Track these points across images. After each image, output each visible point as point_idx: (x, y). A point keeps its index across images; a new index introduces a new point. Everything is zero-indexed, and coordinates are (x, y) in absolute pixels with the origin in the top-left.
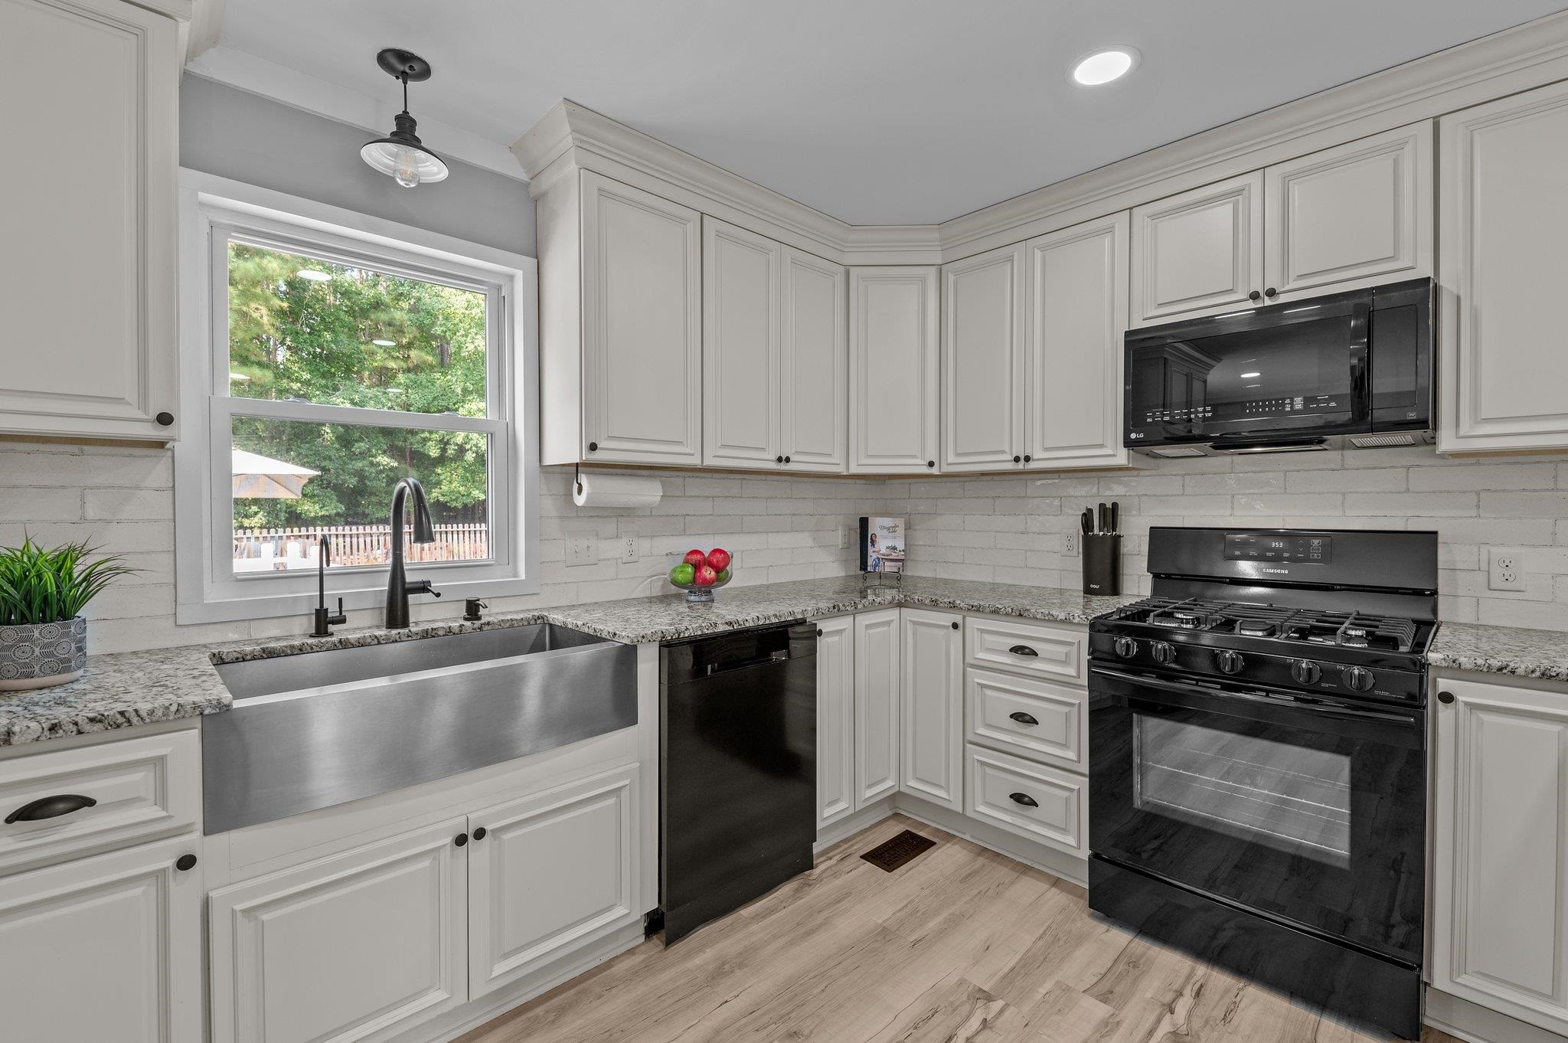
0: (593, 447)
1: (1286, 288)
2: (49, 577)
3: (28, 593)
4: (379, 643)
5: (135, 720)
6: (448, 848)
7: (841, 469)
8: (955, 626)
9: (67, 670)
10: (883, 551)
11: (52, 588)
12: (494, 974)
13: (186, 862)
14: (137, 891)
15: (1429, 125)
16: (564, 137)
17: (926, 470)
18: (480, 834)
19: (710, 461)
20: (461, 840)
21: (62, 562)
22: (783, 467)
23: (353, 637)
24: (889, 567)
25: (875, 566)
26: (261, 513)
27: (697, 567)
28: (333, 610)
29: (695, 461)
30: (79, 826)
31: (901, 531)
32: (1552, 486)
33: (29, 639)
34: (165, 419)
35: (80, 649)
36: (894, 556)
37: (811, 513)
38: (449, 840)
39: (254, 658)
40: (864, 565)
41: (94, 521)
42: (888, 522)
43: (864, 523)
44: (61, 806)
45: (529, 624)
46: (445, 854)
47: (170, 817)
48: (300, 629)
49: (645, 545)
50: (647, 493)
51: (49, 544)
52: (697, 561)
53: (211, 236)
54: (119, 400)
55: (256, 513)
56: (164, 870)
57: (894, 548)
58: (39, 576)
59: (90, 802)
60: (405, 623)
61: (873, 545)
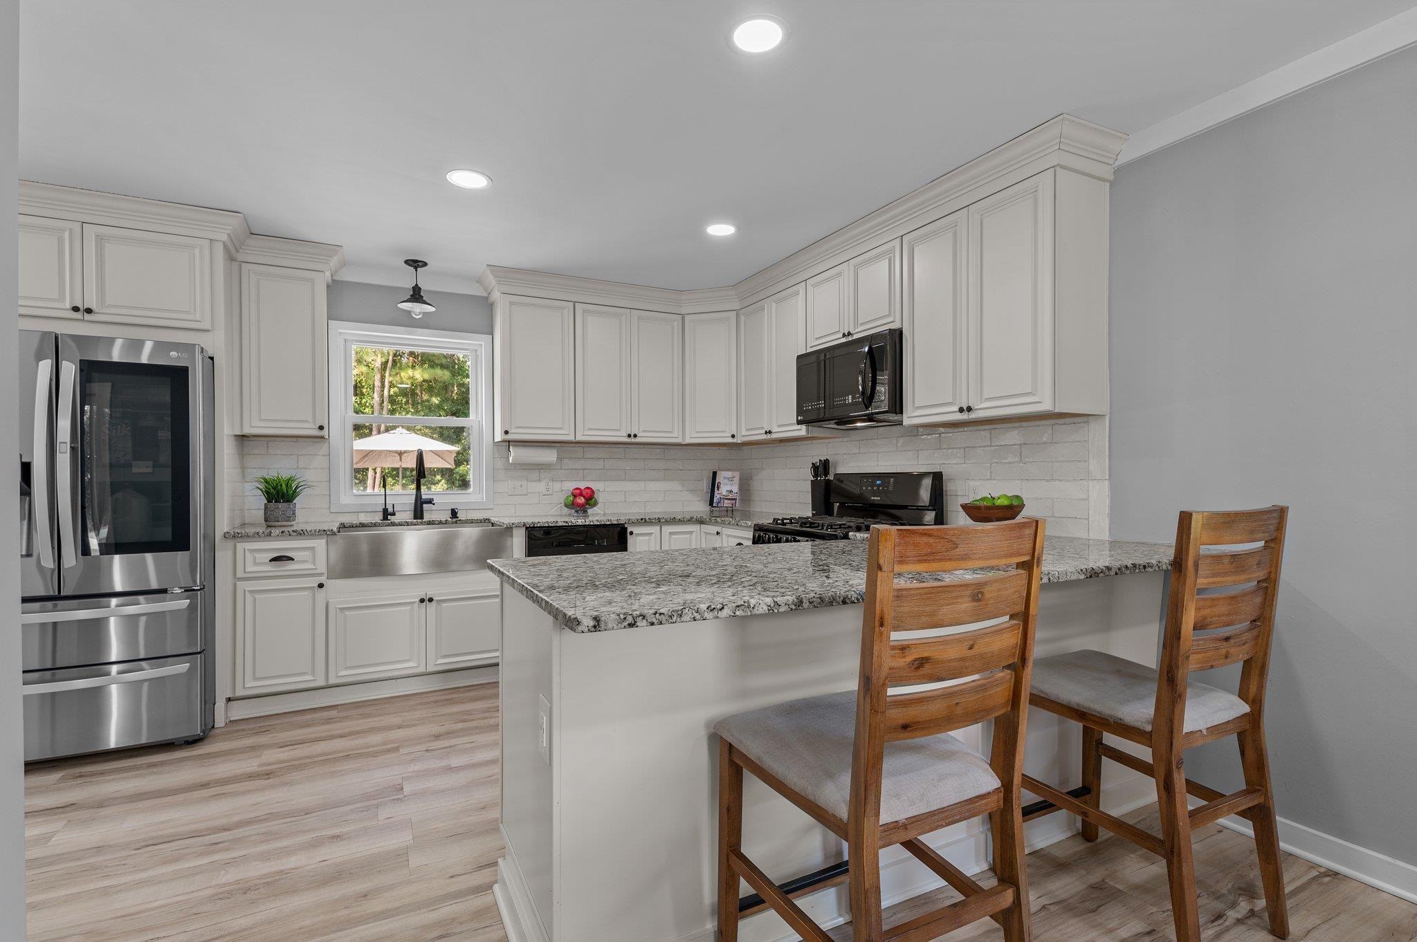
0: (506, 432)
1: (857, 330)
2: (284, 486)
3: (278, 492)
4: (408, 525)
5: (306, 533)
6: (417, 603)
7: (679, 440)
8: (718, 533)
9: (289, 521)
10: (724, 493)
11: (285, 490)
12: (437, 663)
13: (321, 586)
14: (306, 593)
15: (899, 239)
16: (491, 280)
17: (730, 440)
18: (431, 600)
19: (579, 438)
20: (422, 601)
21: (289, 482)
22: (632, 440)
23: (397, 521)
24: (727, 503)
25: (718, 503)
26: (443, 481)
27: (575, 496)
28: (390, 510)
29: (571, 438)
30: (290, 566)
31: (737, 480)
32: (989, 444)
33: (278, 508)
34: (321, 428)
35: (294, 514)
36: (731, 496)
37: (681, 468)
38: (418, 600)
39: (356, 526)
40: (711, 503)
41: (302, 468)
42: (729, 474)
43: (715, 474)
44: (285, 559)
45: (481, 522)
46: (416, 605)
47: (316, 569)
48: (378, 518)
49: (557, 486)
50: (550, 456)
51: (285, 475)
52: (577, 493)
53: (345, 346)
54: (307, 421)
55: (439, 481)
56: (314, 587)
57: (731, 491)
58: (281, 485)
59: (293, 560)
60: (422, 518)
61: (718, 489)
